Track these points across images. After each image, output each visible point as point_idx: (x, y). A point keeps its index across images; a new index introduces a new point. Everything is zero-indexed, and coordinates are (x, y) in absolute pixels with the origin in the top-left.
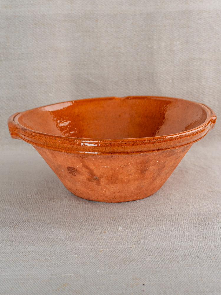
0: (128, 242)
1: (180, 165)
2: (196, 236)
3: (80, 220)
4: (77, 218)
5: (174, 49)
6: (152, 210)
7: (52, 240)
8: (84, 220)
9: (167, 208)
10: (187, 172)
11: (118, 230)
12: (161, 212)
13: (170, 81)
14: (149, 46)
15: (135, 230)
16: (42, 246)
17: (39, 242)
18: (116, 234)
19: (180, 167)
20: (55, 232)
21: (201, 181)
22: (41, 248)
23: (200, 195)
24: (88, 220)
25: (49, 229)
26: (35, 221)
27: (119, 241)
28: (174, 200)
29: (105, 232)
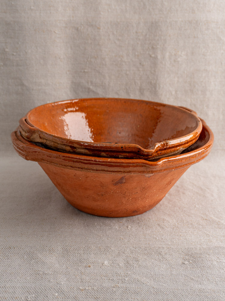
0: (112, 280)
1: (178, 183)
2: (183, 276)
3: (66, 248)
4: (64, 247)
5: (179, 59)
6: (142, 240)
7: (35, 273)
8: (71, 249)
9: (157, 239)
10: (184, 193)
11: (104, 264)
12: (150, 243)
13: (174, 93)
14: (153, 56)
15: (120, 265)
16: (24, 280)
17: (21, 275)
18: (101, 269)
19: (178, 187)
20: (38, 263)
21: (196, 206)
22: (23, 282)
23: (193, 223)
24: (74, 250)
25: (34, 259)
26: (20, 248)
27: (103, 278)
28: (166, 228)
29: (89, 267)
